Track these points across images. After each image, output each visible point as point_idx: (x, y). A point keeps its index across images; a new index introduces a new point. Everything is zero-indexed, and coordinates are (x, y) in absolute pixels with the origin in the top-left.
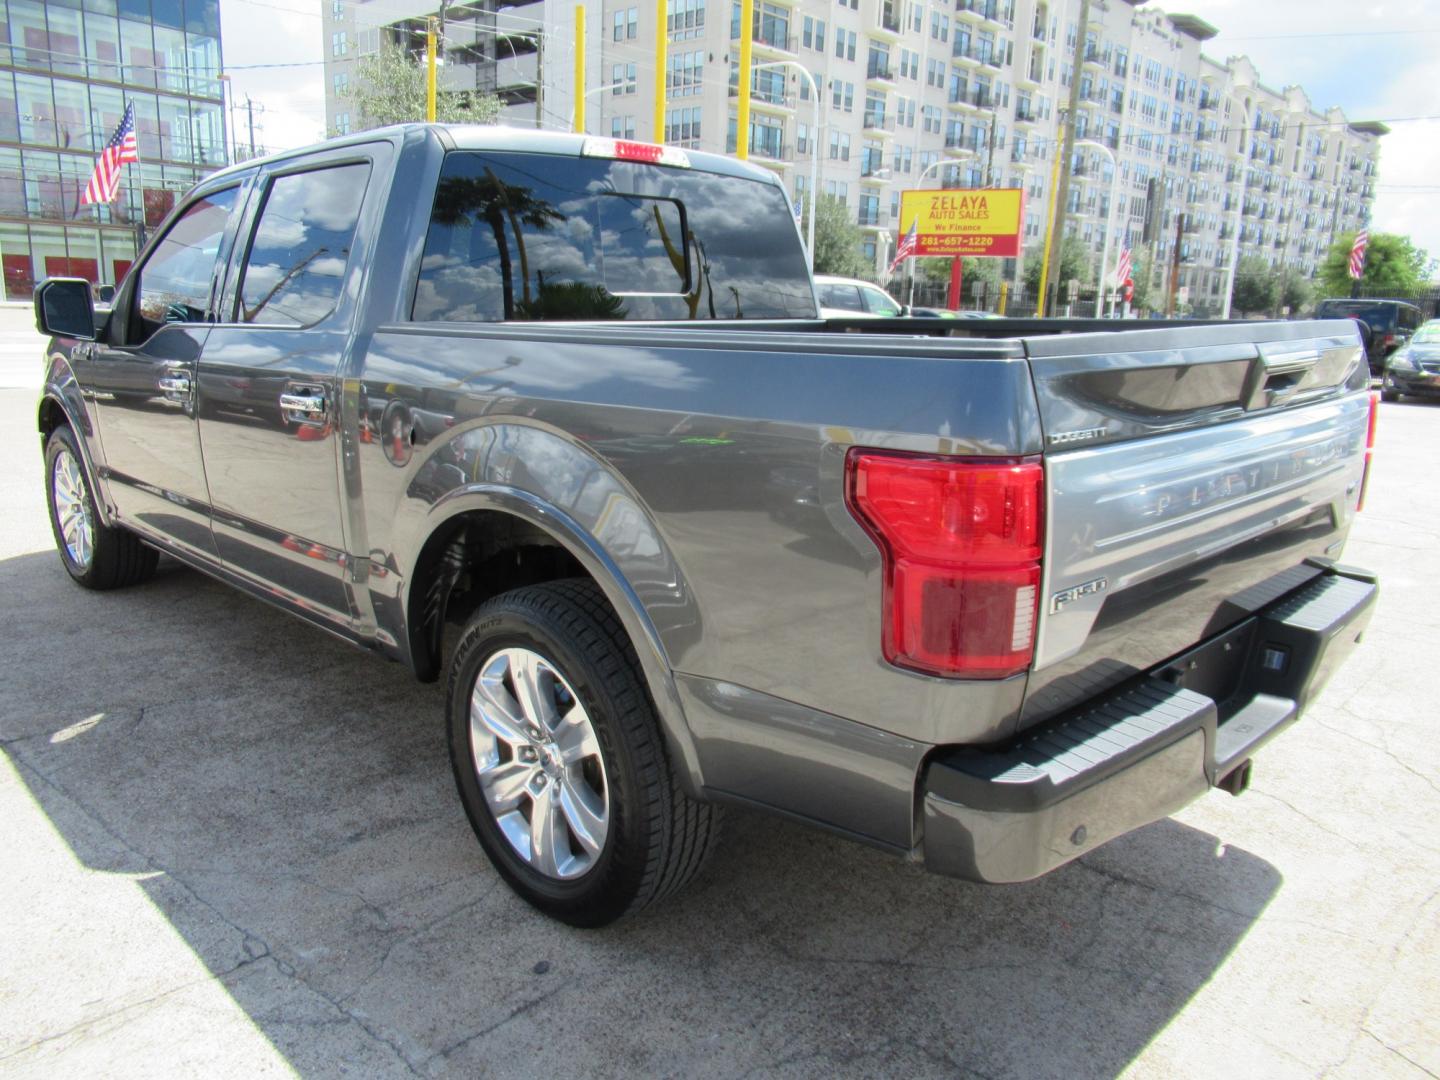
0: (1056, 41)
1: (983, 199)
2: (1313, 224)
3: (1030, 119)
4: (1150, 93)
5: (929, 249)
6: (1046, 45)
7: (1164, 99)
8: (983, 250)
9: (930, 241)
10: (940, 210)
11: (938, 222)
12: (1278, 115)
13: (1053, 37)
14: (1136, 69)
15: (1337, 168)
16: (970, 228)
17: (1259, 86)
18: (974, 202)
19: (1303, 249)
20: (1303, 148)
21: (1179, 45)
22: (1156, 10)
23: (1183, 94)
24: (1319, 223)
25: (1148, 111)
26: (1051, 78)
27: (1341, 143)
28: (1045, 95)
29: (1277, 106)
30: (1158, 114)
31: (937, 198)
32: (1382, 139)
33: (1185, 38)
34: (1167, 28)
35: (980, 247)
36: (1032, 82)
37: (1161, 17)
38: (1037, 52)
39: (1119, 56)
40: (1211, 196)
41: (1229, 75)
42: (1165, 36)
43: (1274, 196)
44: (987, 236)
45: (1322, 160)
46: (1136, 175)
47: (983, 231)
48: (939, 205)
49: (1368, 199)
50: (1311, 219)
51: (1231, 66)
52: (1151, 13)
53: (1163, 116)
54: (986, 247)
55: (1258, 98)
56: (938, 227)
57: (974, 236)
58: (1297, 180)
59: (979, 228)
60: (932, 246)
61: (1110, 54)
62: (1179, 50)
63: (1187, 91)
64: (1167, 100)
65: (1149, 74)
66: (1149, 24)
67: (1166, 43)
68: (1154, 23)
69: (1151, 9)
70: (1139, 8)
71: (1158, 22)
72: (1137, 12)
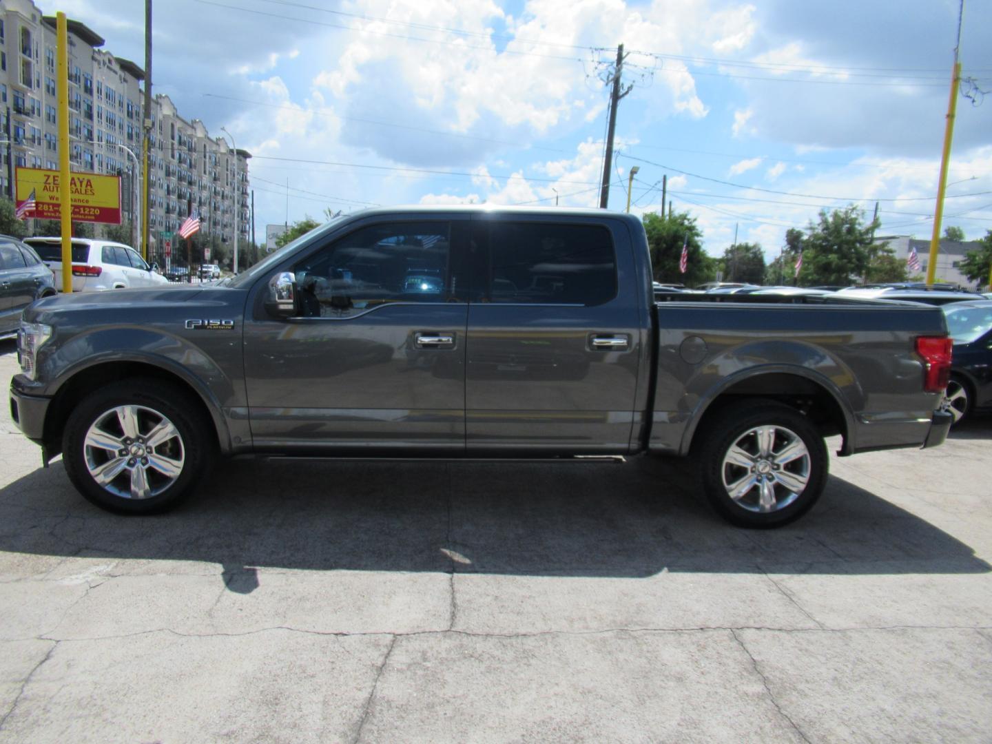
0: (39, 59)
1: (89, 181)
2: (219, 208)
3: (27, 114)
4: (110, 110)
5: (45, 214)
6: (33, 61)
7: (120, 115)
8: (93, 218)
9: (46, 208)
10: (52, 185)
11: (52, 194)
12: (191, 136)
13: (37, 57)
14: (99, 91)
15: (227, 174)
16: (79, 200)
17: (177, 116)
18: (81, 182)
19: (215, 224)
20: (207, 160)
21: (125, 80)
22: (108, 53)
23: (132, 114)
24: (221, 208)
25: (111, 121)
26: (38, 86)
27: (227, 160)
28: (36, 98)
29: (189, 132)
30: (117, 125)
31: (49, 177)
32: (248, 161)
33: (129, 77)
34: (116, 67)
35: (90, 215)
36: (25, 86)
37: (111, 58)
38: (27, 65)
39: (86, 80)
40: (157, 185)
41: (159, 106)
42: (116, 72)
43: (195, 188)
44: (95, 208)
45: (219, 169)
46: (107, 164)
47: (90, 204)
48: (51, 180)
49: (246, 196)
50: (217, 206)
51: (160, 101)
52: (105, 54)
53: (121, 127)
54: (95, 215)
55: (178, 125)
56: (52, 198)
57: (84, 207)
58: (206, 180)
59: (87, 201)
60: (48, 211)
61: (79, 77)
62: (125, 84)
63: (134, 112)
64: (122, 116)
65: (108, 96)
66: (104, 61)
67: (118, 76)
68: (107, 62)
69: (104, 51)
70: (96, 49)
71: (110, 61)
72: (94, 51)
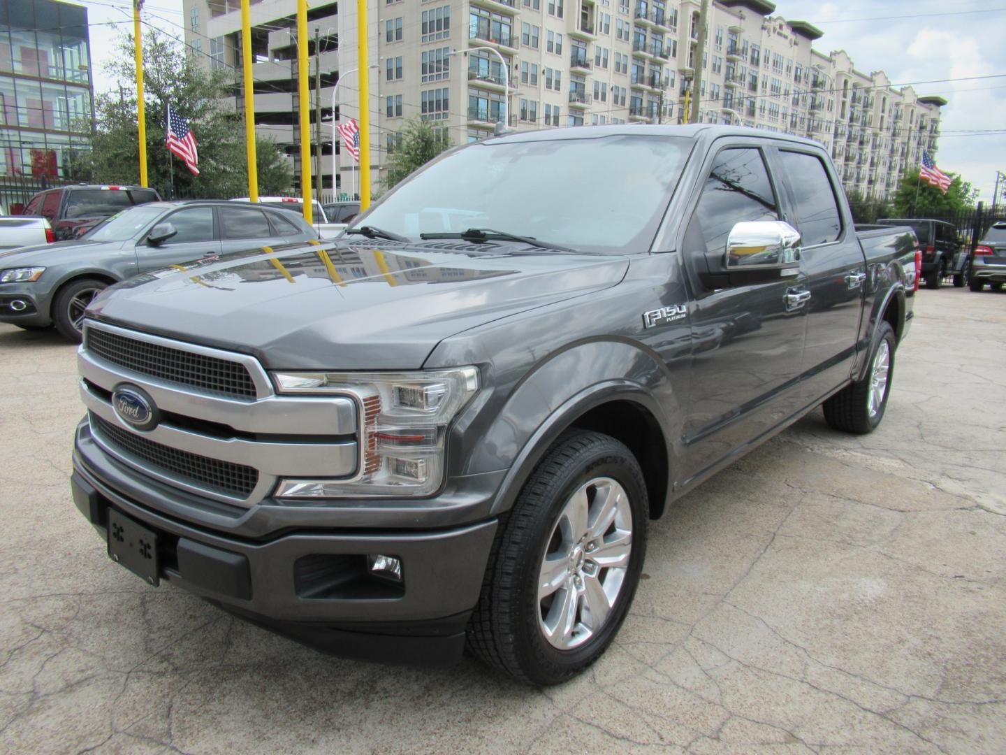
0: (708, 40)
4: (776, 77)
7: (786, 82)
12: (867, 91)
14: (766, 60)
15: (910, 128)
17: (853, 71)
20: (886, 115)
21: (796, 44)
22: (780, 18)
23: (800, 77)
25: (776, 89)
27: (912, 111)
29: (867, 86)
30: (782, 92)
32: (942, 109)
33: (800, 38)
34: (787, 31)
36: (691, 69)
37: (783, 23)
38: (694, 48)
39: (754, 51)
41: (832, 64)
42: (786, 37)
43: (867, 148)
45: (900, 123)
49: (933, 150)
50: (893, 164)
51: (833, 58)
52: (775, 20)
53: (786, 93)
55: (853, 80)
58: (883, 137)
61: (747, 49)
62: (796, 47)
63: (802, 75)
64: (788, 82)
65: (775, 63)
66: (774, 28)
67: (787, 42)
68: (778, 27)
69: (775, 17)
70: (767, 17)
71: (781, 27)
72: (765, 20)
